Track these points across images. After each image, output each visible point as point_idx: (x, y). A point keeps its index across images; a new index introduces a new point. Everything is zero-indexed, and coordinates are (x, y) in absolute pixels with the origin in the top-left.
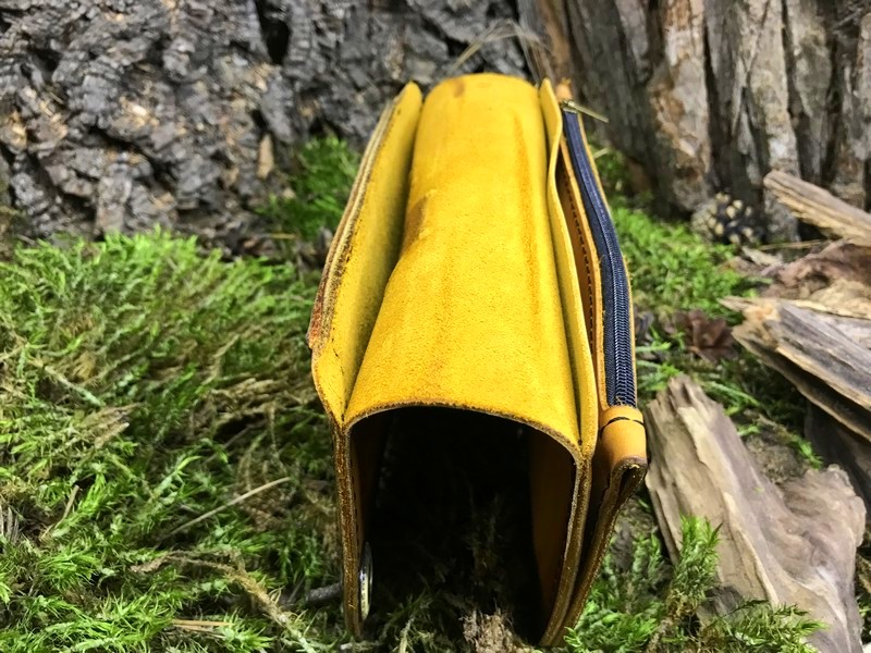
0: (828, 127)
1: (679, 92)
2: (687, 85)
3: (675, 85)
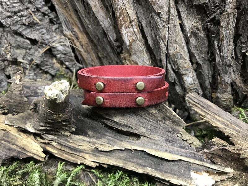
0: (211, 68)
1: (134, 57)
2: (137, 54)
3: (132, 55)
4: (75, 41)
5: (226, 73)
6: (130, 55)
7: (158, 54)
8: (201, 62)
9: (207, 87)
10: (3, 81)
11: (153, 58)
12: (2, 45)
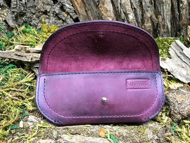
0: (141, 10)
1: (105, 5)
2: (107, 4)
3: (105, 4)
4: (75, 1)
5: (148, 12)
6: (104, 4)
7: (117, 4)
8: (136, 7)
9: (140, 22)
10: (39, 23)
11: (114, 8)
12: (39, 4)
